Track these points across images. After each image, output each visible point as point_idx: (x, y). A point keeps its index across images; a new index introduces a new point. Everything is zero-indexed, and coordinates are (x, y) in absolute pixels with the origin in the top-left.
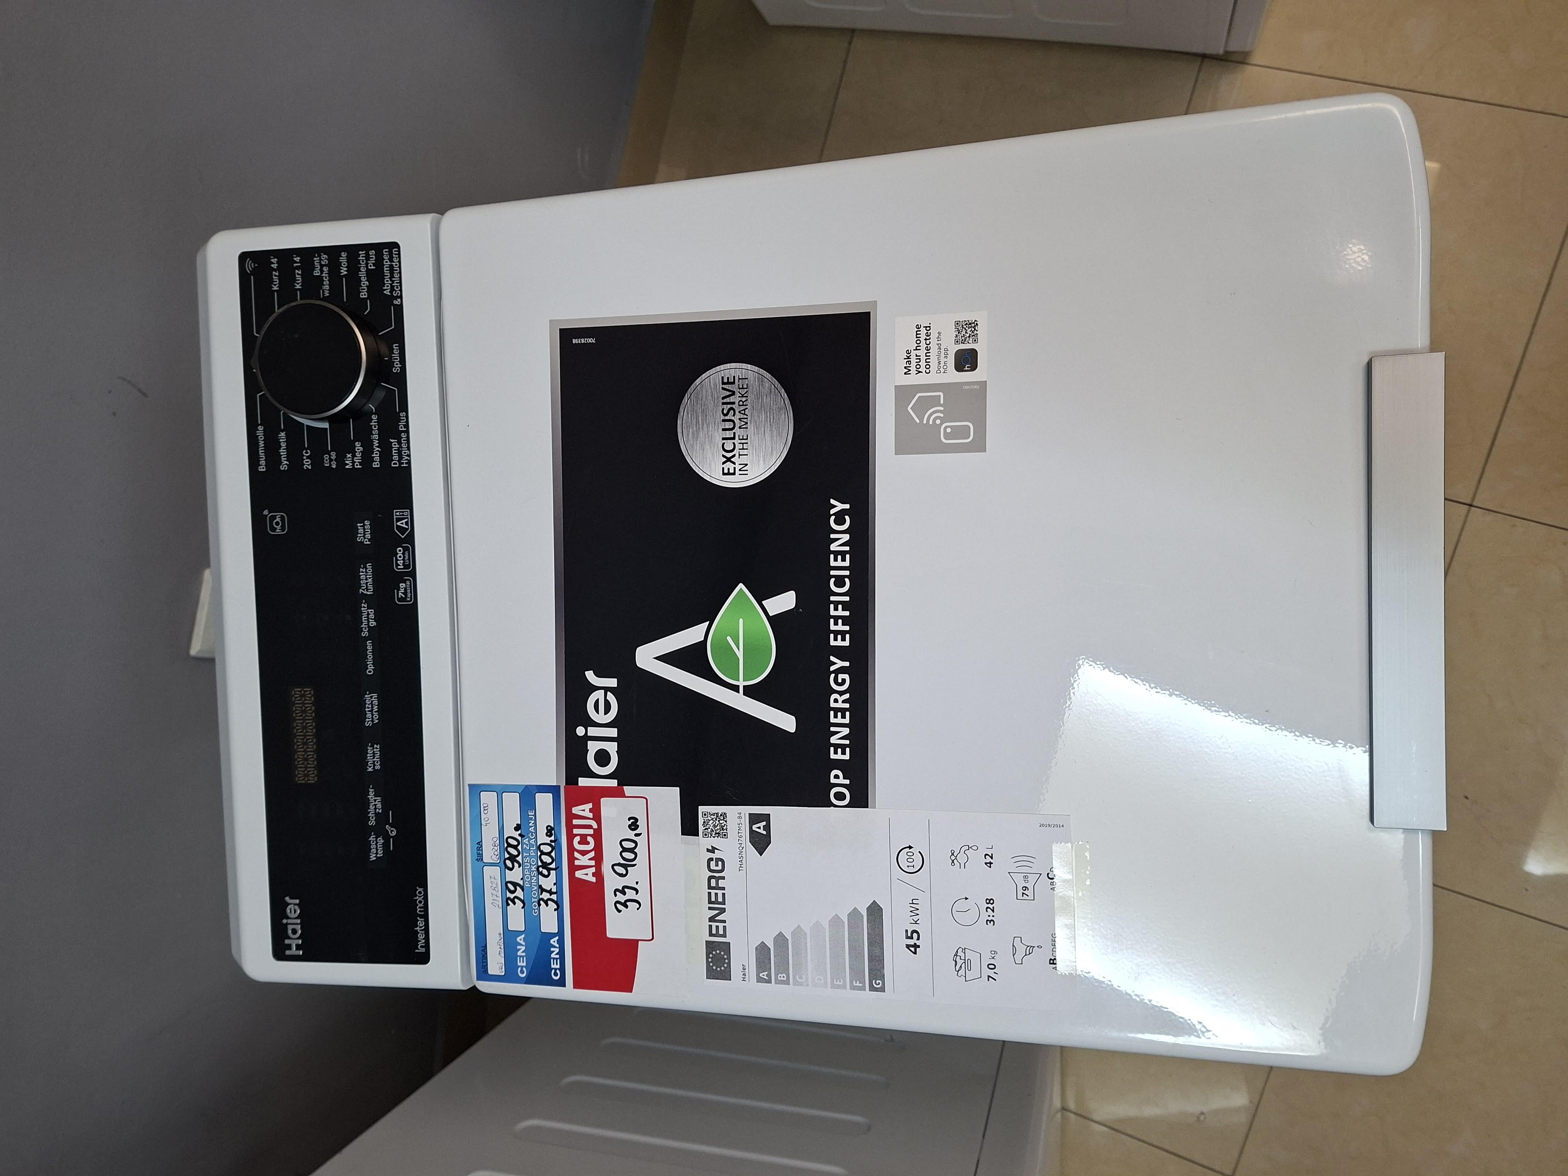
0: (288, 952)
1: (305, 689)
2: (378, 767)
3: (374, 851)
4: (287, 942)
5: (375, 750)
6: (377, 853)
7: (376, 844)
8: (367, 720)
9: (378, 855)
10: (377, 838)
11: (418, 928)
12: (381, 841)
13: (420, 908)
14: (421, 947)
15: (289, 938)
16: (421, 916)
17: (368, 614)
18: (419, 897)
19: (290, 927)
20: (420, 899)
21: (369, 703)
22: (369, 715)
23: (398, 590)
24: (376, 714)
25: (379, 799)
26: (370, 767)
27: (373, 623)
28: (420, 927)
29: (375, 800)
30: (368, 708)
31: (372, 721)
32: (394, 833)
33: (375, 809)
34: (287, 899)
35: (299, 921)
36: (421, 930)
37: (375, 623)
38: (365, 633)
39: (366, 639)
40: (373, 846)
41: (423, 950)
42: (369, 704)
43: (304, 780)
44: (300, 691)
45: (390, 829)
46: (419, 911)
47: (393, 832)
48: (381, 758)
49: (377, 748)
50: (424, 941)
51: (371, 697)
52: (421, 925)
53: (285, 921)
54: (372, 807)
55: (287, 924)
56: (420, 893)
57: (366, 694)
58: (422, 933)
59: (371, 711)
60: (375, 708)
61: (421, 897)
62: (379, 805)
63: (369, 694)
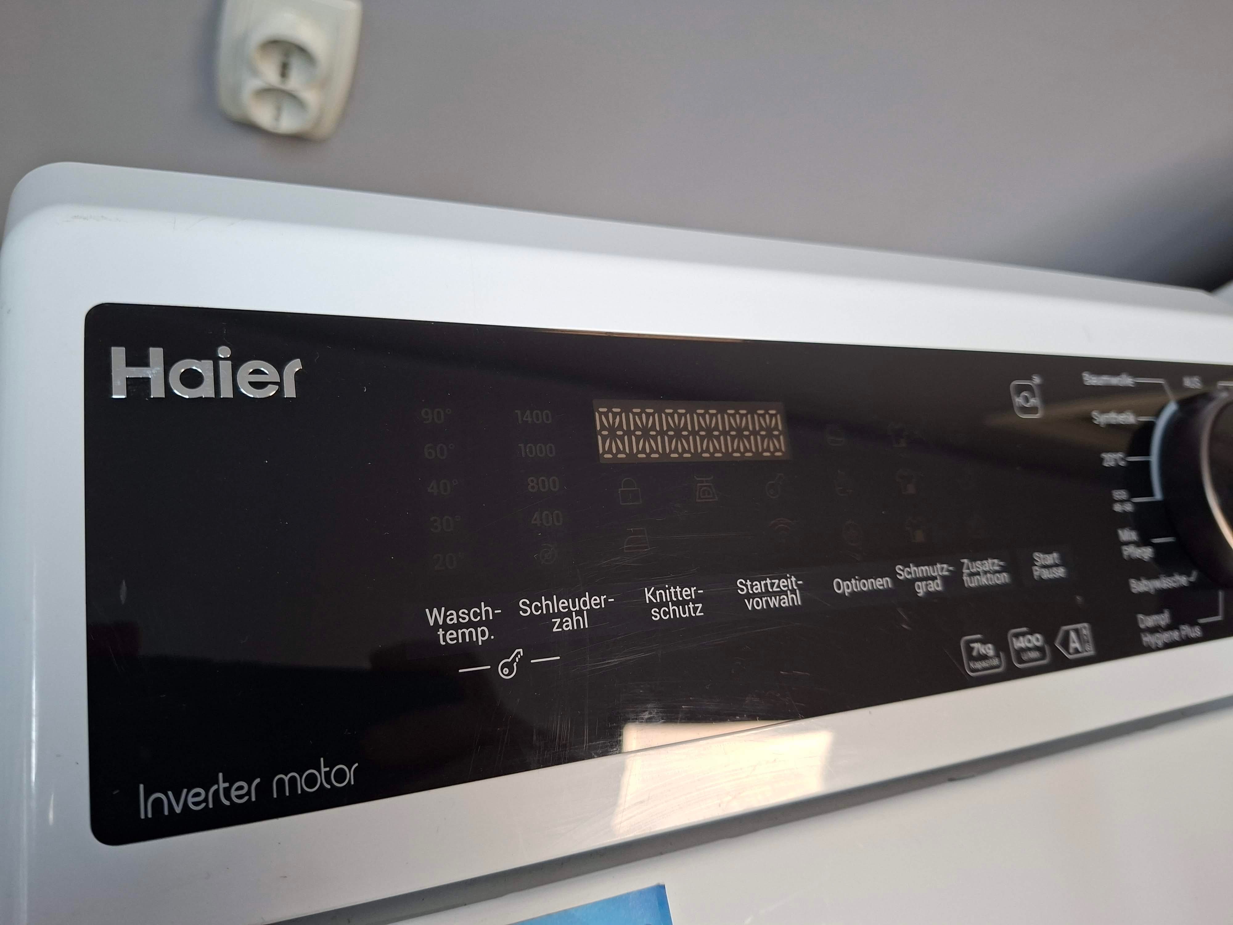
0: (118, 354)
1: (781, 438)
2: (656, 615)
3: (453, 618)
4: (156, 354)
5: (691, 605)
6: (446, 627)
7: (470, 624)
8: (749, 583)
9: (441, 632)
10: (486, 623)
11: (223, 785)
12: (481, 636)
13: (293, 780)
14: (158, 803)
15: (168, 365)
16: (264, 790)
17: (933, 578)
18: (327, 774)
19: (203, 367)
20: (321, 779)
21: (781, 584)
22: (759, 587)
23: (983, 642)
24: (763, 604)
25: (585, 623)
26: (654, 594)
27: (921, 589)
28: (227, 791)
29: (580, 613)
30: (772, 585)
31: (749, 596)
32: (504, 674)
33: (561, 615)
34: (295, 366)
35: (227, 392)
36: (216, 793)
37: (921, 592)
38: (904, 573)
39: (893, 575)
40: (465, 615)
41: (145, 810)
42: (779, 586)
43: (603, 427)
44: (776, 428)
45: (514, 660)
46: (281, 781)
47: (506, 670)
48: (677, 622)
49: (695, 609)
50: (178, 810)
51: (793, 591)
52: (233, 793)
53: (224, 352)
54: (563, 604)
55: (216, 360)
56: (340, 776)
57: (798, 580)
58: (206, 800)
59: (767, 593)
60: (774, 602)
61: (328, 781)
62: (569, 625)
63: (797, 585)
